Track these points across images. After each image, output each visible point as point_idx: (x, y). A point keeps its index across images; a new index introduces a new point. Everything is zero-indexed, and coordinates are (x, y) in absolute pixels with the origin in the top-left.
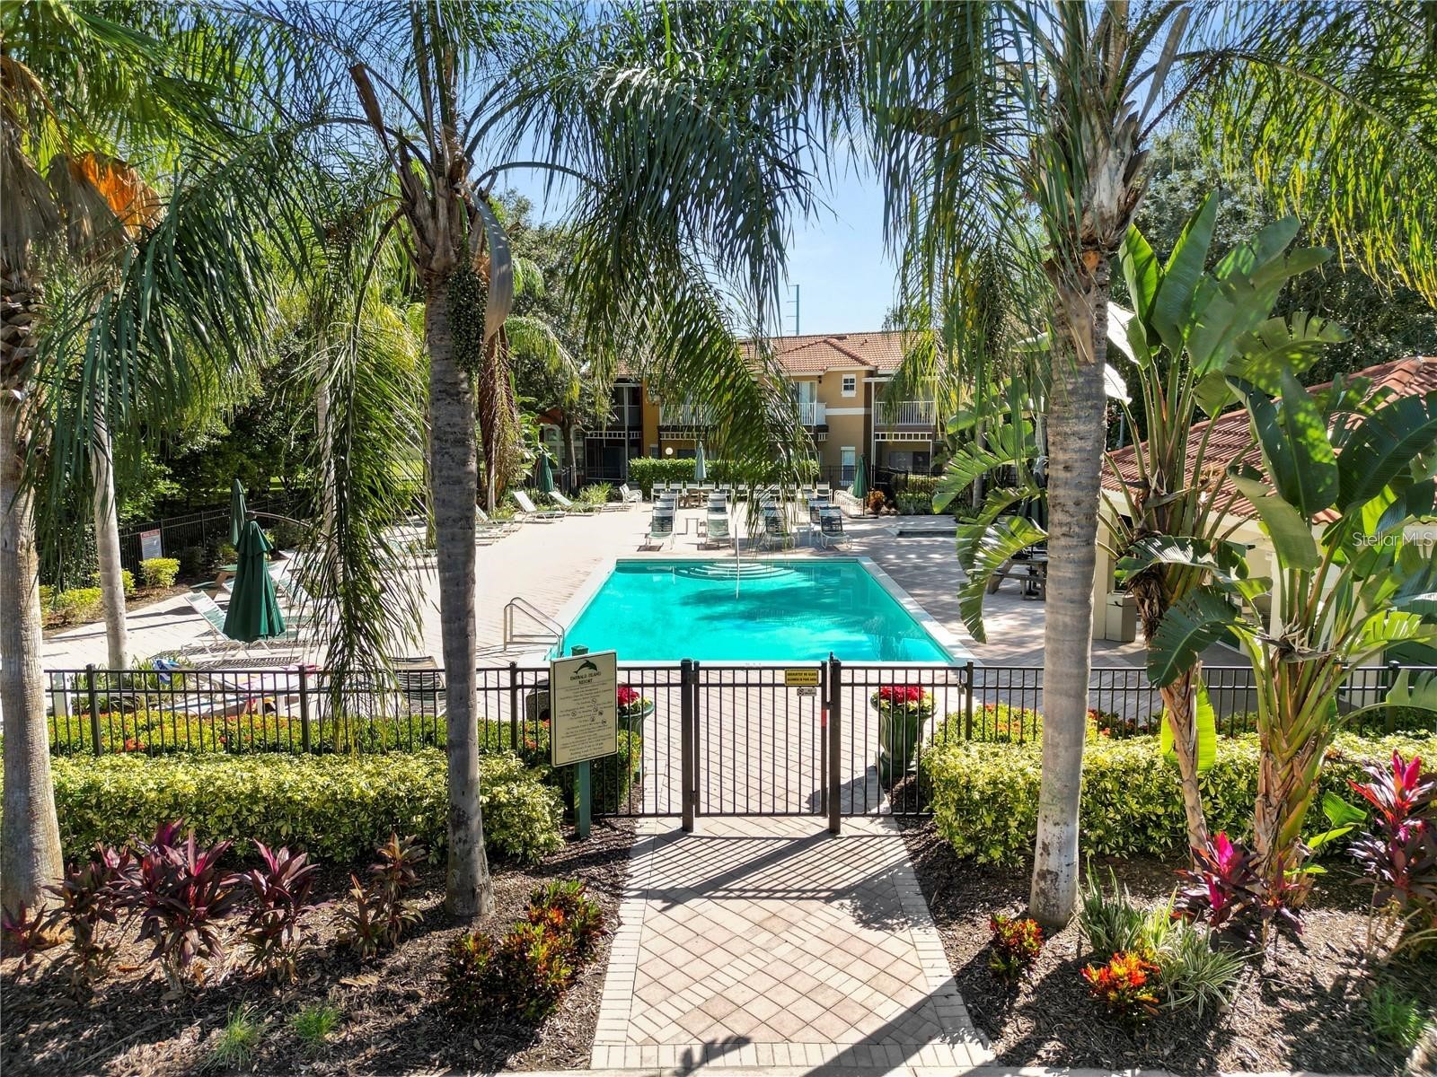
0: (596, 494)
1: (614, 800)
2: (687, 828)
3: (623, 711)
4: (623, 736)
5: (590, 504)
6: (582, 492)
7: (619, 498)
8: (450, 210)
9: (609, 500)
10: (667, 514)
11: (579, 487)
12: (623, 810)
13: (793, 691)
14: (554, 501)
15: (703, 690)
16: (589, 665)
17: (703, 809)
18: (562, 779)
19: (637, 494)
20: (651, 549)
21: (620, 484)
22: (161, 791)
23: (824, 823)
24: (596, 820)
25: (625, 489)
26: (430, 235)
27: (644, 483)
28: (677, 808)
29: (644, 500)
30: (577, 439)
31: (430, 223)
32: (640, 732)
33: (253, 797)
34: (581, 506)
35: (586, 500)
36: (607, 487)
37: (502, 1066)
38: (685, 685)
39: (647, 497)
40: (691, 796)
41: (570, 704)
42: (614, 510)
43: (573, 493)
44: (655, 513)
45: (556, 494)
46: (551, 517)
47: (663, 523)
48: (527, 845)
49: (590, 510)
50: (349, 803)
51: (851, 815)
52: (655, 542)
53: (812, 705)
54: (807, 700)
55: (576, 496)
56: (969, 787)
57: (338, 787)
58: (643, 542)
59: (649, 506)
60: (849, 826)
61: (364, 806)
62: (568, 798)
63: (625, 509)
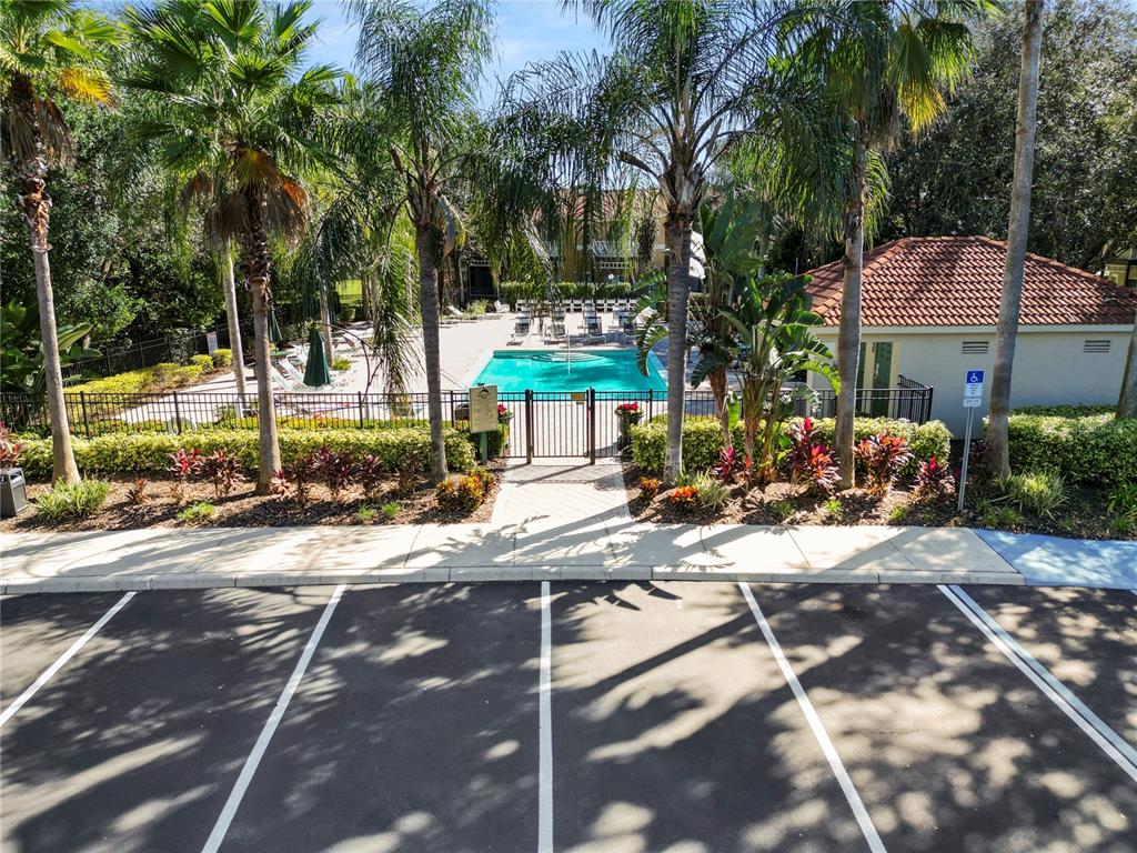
0: (478, 307)
1: (497, 452)
2: (529, 462)
3: (500, 416)
4: (500, 425)
5: (474, 315)
6: (469, 306)
7: (494, 310)
8: (428, 202)
9: (487, 312)
10: (525, 321)
11: (466, 301)
12: (501, 455)
13: (574, 403)
14: (451, 312)
15: (535, 403)
16: (485, 390)
17: (536, 454)
18: (474, 438)
19: (506, 308)
20: (515, 344)
21: (495, 299)
22: (309, 441)
23: (588, 460)
24: (490, 459)
25: (498, 304)
26: (419, 211)
27: (510, 299)
28: (525, 454)
29: (511, 311)
30: (463, 266)
31: (419, 206)
32: (508, 424)
33: (347, 444)
34: (468, 315)
35: (471, 311)
36: (485, 302)
37: (459, 522)
38: (527, 401)
39: (513, 309)
40: (530, 449)
41: (477, 407)
42: (491, 318)
43: (462, 307)
44: (518, 321)
45: (452, 308)
46: (449, 323)
47: (523, 328)
48: (461, 463)
49: (475, 318)
50: (388, 446)
51: (601, 457)
52: (518, 340)
53: (582, 410)
54: (580, 406)
55: (465, 308)
56: (644, 439)
57: (383, 440)
58: (510, 340)
59: (514, 315)
60: (597, 462)
61: (394, 447)
62: (477, 447)
63: (498, 318)
